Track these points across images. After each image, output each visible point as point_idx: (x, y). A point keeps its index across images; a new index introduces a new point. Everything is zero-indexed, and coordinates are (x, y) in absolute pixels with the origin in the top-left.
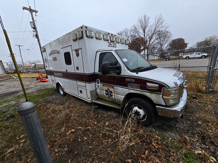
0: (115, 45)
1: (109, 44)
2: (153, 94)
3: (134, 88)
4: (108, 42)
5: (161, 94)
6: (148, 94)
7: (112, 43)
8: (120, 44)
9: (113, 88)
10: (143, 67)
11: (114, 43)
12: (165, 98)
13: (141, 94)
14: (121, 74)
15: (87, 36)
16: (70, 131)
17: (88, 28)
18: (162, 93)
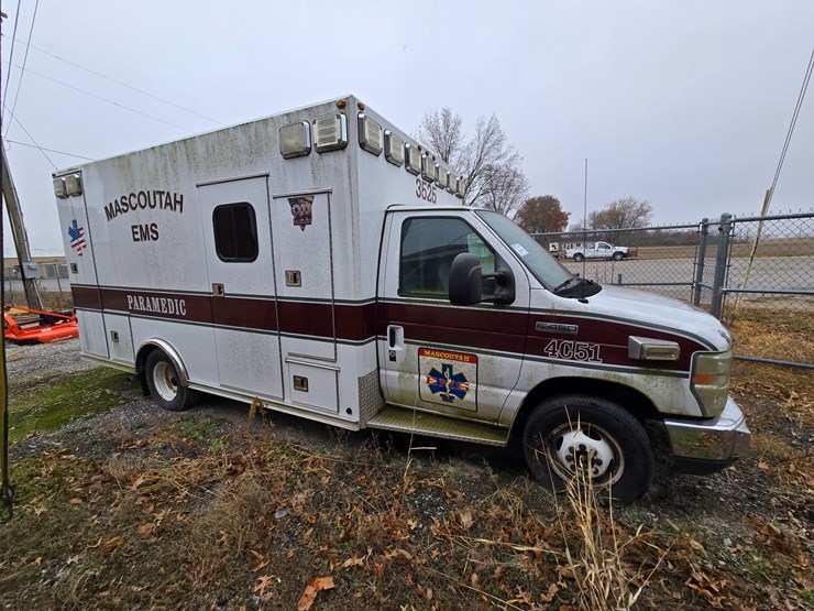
0: (433, 194)
1: (419, 188)
2: (654, 377)
3: (573, 358)
4: (416, 178)
5: (687, 376)
6: (637, 380)
7: (427, 184)
8: (445, 192)
9: (474, 360)
11: (432, 185)
12: (700, 390)
13: (607, 378)
14: (513, 305)
15: (363, 145)
16: (310, 591)
17: (365, 112)
18: (690, 373)
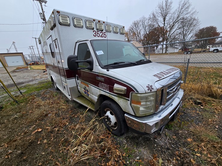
0: (104, 35)
1: (95, 33)
2: (120, 99)
3: (103, 89)
4: (93, 31)
5: (129, 100)
6: (116, 99)
7: (100, 32)
8: (112, 34)
9: (88, 86)
10: (124, 62)
11: (103, 32)
12: (134, 106)
13: (110, 97)
14: (93, 71)
15: (60, 24)
16: (36, 131)
17: (60, 13)
